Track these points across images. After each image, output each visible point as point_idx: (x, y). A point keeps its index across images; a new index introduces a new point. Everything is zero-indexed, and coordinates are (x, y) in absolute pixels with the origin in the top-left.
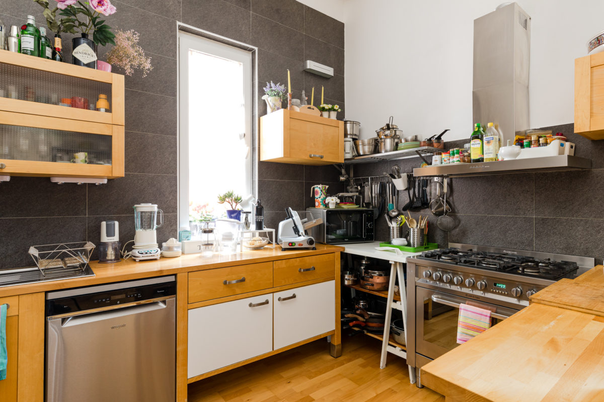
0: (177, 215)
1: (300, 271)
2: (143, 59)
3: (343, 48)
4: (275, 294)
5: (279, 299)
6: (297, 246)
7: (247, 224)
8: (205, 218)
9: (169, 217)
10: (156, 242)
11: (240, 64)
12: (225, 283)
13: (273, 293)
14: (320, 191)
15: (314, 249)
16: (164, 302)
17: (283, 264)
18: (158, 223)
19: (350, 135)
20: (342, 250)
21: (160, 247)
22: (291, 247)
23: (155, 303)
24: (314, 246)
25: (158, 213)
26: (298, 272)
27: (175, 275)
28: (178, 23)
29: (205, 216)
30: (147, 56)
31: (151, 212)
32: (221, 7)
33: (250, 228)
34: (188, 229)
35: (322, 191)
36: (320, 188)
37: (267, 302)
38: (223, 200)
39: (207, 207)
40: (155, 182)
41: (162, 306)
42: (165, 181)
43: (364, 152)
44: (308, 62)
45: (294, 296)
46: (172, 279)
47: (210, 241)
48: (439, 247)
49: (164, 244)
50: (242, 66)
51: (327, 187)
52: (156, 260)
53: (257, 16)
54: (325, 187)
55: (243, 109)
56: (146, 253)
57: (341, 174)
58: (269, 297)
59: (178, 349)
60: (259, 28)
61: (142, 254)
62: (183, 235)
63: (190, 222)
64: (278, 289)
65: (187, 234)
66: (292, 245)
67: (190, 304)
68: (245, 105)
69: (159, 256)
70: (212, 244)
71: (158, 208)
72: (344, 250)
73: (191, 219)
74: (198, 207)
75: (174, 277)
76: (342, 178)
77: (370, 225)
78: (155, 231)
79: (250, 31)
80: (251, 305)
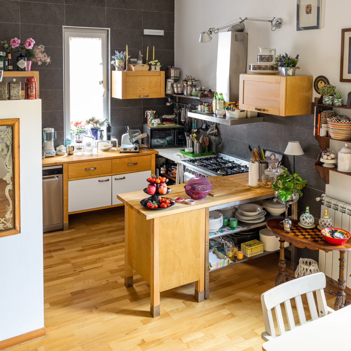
0: (64, 132)
1: (128, 165)
2: (46, 58)
3: (174, 12)
4: (112, 176)
5: (115, 179)
6: (128, 151)
7: (101, 136)
8: (80, 130)
9: (60, 133)
10: (53, 147)
11: (100, 39)
12: (86, 170)
13: (112, 175)
14: (150, 115)
15: (138, 152)
16: (58, 177)
17: (118, 161)
18: (54, 138)
19: (173, 77)
20: (157, 153)
21: (55, 150)
22: (125, 151)
23: (54, 177)
24: (138, 151)
25: (54, 133)
26: (127, 165)
27: (62, 165)
28: (63, 26)
29: (80, 129)
30: (48, 56)
31: (51, 133)
32: (88, 10)
33: (103, 139)
34: (70, 139)
35: (151, 115)
36: (150, 113)
37: (108, 180)
38: (88, 122)
39: (81, 123)
40: (53, 115)
41: (57, 179)
42: (57, 114)
43: (178, 91)
44: (145, 30)
45: (124, 178)
46: (61, 167)
47: (80, 146)
48: (213, 154)
49: (57, 148)
50: (101, 40)
51: (155, 112)
52: (53, 157)
53: (109, 9)
54: (153, 112)
55: (101, 66)
56: (49, 153)
57: (168, 101)
58: (110, 178)
59: (64, 198)
60: (111, 16)
61: (47, 153)
62: (67, 142)
63: (71, 133)
64: (115, 174)
65: (69, 142)
66: (125, 150)
67: (69, 179)
68: (103, 64)
69: (55, 155)
70: (81, 149)
71: (54, 130)
72: (158, 153)
73: (71, 132)
74: (76, 124)
75: (62, 166)
76: (168, 104)
77: (181, 137)
78: (53, 142)
79: (105, 19)
80: (99, 181)
